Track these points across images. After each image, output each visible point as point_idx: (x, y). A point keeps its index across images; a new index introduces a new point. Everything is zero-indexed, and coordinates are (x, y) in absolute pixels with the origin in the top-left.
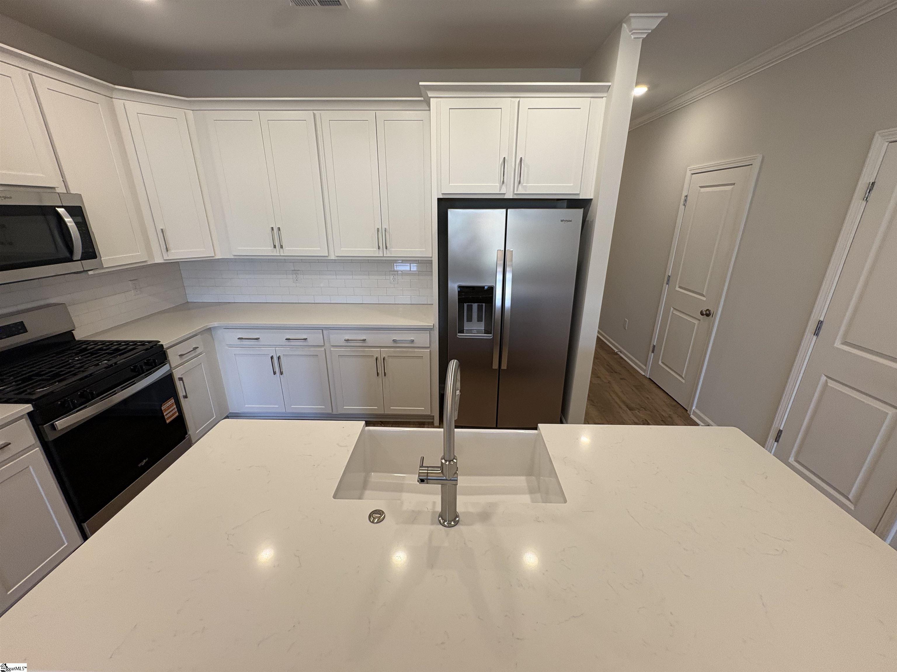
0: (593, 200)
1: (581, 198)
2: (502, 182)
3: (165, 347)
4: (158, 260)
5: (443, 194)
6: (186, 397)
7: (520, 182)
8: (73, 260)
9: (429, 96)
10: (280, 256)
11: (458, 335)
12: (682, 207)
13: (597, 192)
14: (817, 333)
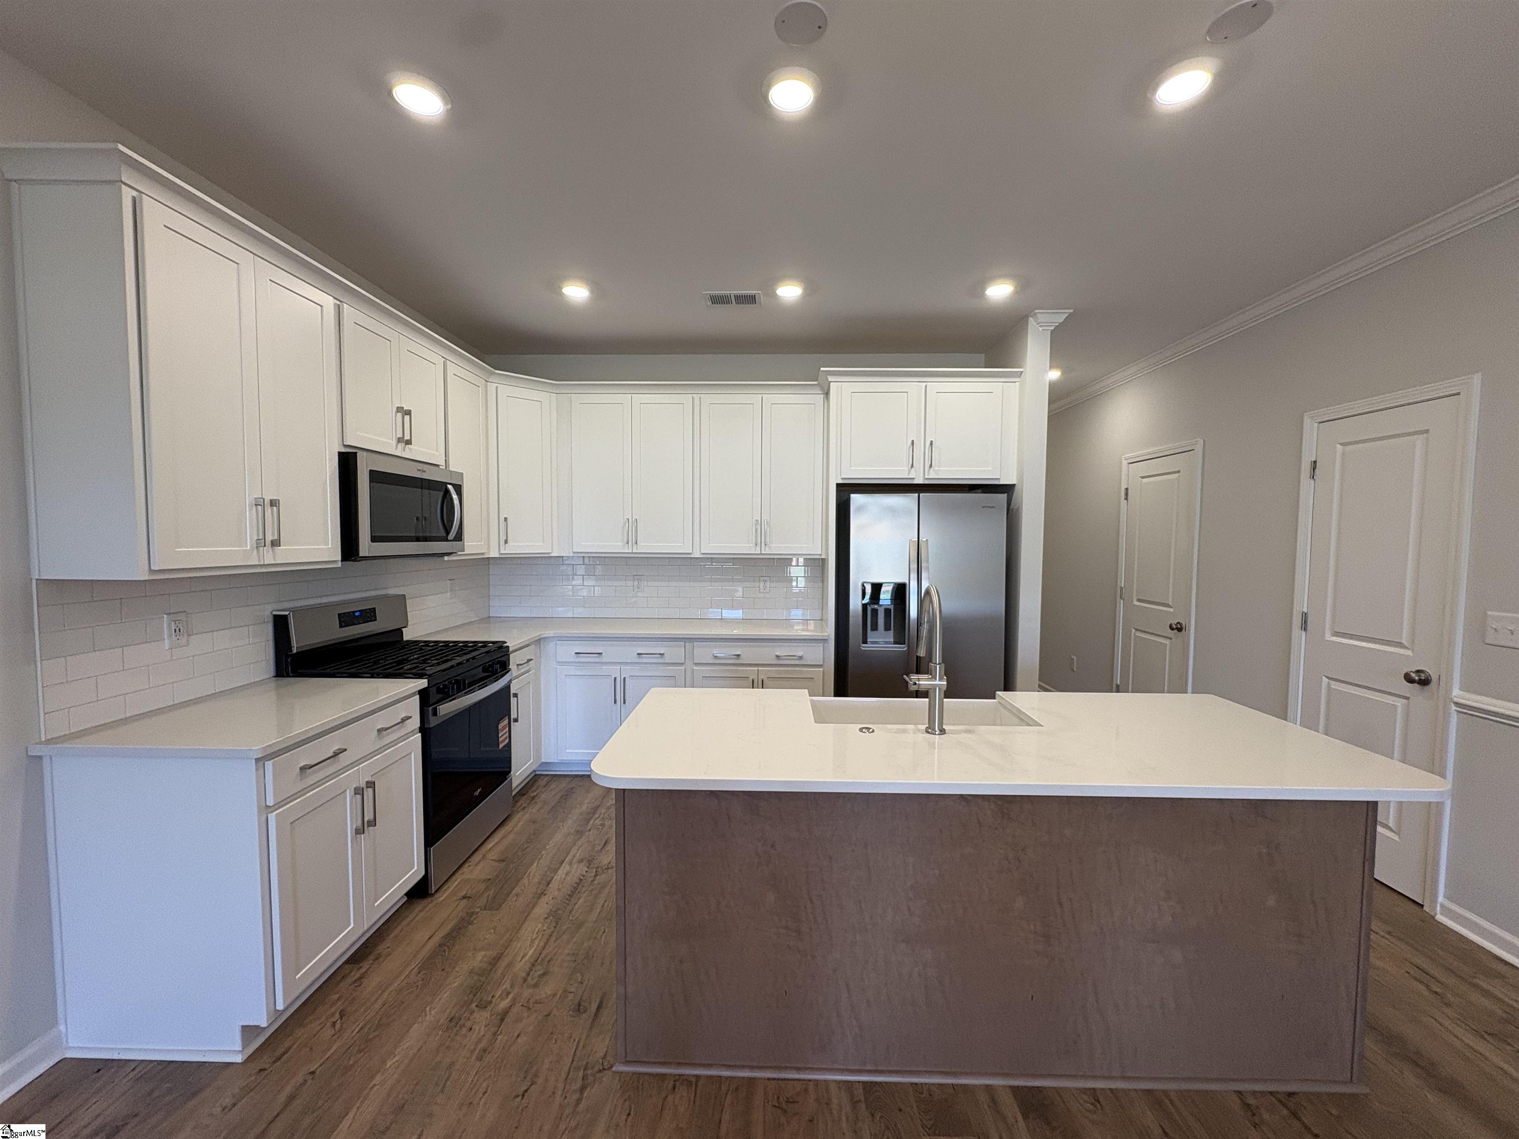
0: (1016, 488)
1: (1002, 483)
2: (910, 466)
3: (511, 649)
4: (494, 554)
5: (843, 479)
6: (516, 720)
7: (931, 466)
8: (447, 539)
9: (830, 380)
10: (632, 553)
11: (863, 647)
12: (1123, 502)
13: (1021, 477)
14: (1304, 626)
